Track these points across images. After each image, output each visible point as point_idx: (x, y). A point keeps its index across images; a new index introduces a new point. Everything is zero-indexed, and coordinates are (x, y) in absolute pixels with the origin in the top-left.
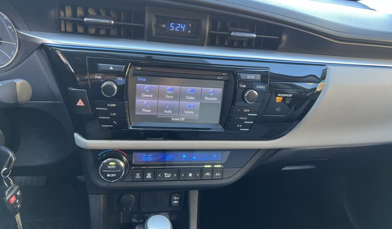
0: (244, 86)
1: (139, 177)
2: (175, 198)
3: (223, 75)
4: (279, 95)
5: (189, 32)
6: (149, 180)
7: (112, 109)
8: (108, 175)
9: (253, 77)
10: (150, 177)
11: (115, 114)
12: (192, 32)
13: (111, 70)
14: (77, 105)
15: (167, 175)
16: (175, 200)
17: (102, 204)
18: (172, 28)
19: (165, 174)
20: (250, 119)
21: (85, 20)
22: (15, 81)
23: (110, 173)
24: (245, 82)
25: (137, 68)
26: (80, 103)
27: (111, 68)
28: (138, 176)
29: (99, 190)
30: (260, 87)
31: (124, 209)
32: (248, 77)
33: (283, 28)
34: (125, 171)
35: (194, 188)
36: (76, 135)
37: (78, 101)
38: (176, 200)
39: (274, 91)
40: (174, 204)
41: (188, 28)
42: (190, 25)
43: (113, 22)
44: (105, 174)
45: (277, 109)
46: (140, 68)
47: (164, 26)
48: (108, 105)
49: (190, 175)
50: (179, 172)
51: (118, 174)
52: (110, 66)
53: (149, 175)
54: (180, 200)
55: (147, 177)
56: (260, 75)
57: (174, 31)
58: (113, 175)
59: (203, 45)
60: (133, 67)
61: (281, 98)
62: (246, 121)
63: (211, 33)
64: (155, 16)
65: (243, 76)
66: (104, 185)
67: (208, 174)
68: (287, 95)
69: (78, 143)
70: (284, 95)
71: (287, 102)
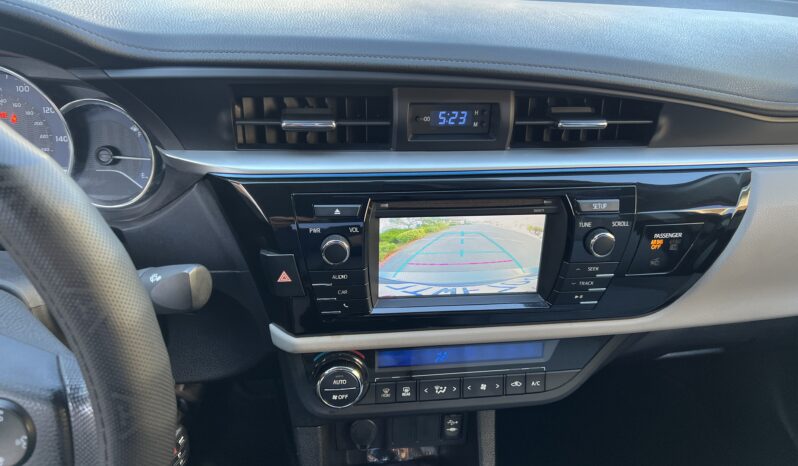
0: (588, 225)
1: (388, 395)
2: (451, 422)
3: (543, 205)
4: (657, 236)
5: (475, 124)
6: (406, 400)
7: (340, 284)
8: (335, 397)
9: (605, 206)
10: (409, 394)
11: (345, 292)
12: (480, 124)
13: (337, 216)
14: (279, 281)
15: (440, 390)
16: (450, 426)
17: (320, 442)
18: (442, 121)
19: (437, 388)
20: (599, 283)
21: (284, 124)
22: (186, 271)
23: (337, 393)
24: (590, 215)
25: (383, 205)
26: (284, 278)
27: (337, 212)
28: (386, 393)
29: (314, 420)
30: (619, 224)
31: (358, 446)
32: (595, 208)
33: (660, 105)
34: (364, 385)
35: (488, 408)
36: (273, 327)
37: (280, 274)
38: (453, 427)
39: (646, 229)
40: (448, 434)
41: (472, 118)
42: (476, 113)
43: (334, 124)
44: (328, 395)
45: (652, 263)
46: (387, 205)
47: (427, 119)
48: (334, 277)
49: (483, 387)
50: (461, 383)
51: (352, 395)
52: (335, 209)
53: (407, 391)
54: (460, 427)
55: (403, 394)
56: (618, 201)
57: (447, 126)
58: (342, 397)
59: (503, 149)
60: (374, 204)
61: (661, 242)
62: (592, 287)
63: (518, 126)
64: (412, 104)
65: (585, 205)
66: (325, 412)
67: (516, 383)
68: (671, 235)
69: (276, 342)
70: (666, 236)
71: (673, 247)
